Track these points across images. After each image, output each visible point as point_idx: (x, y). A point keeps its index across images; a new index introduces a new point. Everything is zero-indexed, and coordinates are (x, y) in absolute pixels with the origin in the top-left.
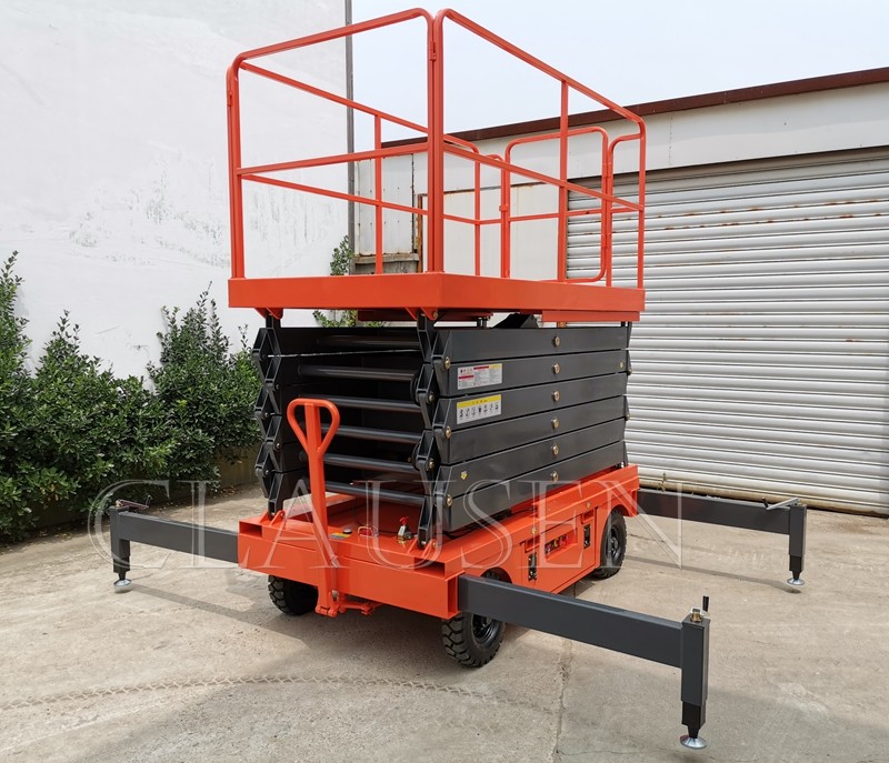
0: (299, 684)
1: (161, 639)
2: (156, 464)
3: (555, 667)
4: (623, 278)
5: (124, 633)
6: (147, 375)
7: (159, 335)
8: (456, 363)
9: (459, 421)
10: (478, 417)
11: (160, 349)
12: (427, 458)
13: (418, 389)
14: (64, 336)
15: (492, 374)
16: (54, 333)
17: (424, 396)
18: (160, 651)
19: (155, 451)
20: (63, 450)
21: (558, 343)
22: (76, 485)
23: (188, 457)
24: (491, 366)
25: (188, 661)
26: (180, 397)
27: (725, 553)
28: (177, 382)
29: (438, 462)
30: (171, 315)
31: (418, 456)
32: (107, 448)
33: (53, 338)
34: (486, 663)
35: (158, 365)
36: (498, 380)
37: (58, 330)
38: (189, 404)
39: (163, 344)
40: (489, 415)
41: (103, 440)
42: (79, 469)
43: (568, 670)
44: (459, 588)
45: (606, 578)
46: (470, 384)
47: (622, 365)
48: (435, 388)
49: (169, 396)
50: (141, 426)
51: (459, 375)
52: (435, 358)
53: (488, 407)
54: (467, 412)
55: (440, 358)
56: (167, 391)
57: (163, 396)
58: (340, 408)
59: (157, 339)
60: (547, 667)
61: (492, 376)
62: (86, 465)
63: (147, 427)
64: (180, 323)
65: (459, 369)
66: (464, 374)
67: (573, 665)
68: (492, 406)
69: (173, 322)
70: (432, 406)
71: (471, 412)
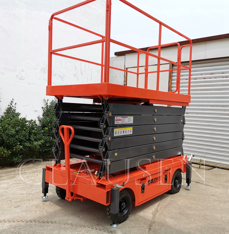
0: (55, 225)
1: (18, 204)
2: (36, 147)
3: (147, 226)
4: (184, 91)
5: (8, 201)
6: (37, 120)
7: (42, 108)
8: (114, 115)
9: (115, 135)
10: (122, 134)
11: (43, 112)
12: (103, 147)
13: (101, 123)
14: (12, 106)
15: (130, 120)
16: (9, 105)
17: (103, 126)
18: (16, 208)
19: (35, 143)
20: (6, 142)
21: (156, 111)
22: (10, 152)
23: (47, 145)
24: (129, 117)
25: (23, 213)
26: (46, 127)
27: (218, 188)
28: (46, 122)
29: (107, 149)
30: (46, 102)
31: (100, 147)
32: (21, 142)
33: (8, 107)
34: (122, 222)
35: (41, 117)
36: (132, 122)
37: (10, 105)
38: (49, 129)
39: (43, 110)
40: (127, 134)
41: (20, 139)
42: (12, 147)
43: (151, 227)
44: (111, 194)
45: (174, 194)
46: (120, 122)
47: (182, 121)
48: (107, 123)
49: (43, 126)
50: (33, 135)
51: (116, 119)
52: (106, 113)
53: (127, 131)
54: (118, 132)
55: (108, 113)
56: (43, 125)
57: (42, 127)
58: (75, 129)
59: (42, 109)
60: (144, 225)
61: (129, 121)
62: (14, 146)
63: (35, 136)
64: (49, 104)
65: (115, 117)
66: (117, 119)
67: (154, 226)
68: (129, 131)
69: (47, 104)
70: (105, 129)
71: (120, 132)
